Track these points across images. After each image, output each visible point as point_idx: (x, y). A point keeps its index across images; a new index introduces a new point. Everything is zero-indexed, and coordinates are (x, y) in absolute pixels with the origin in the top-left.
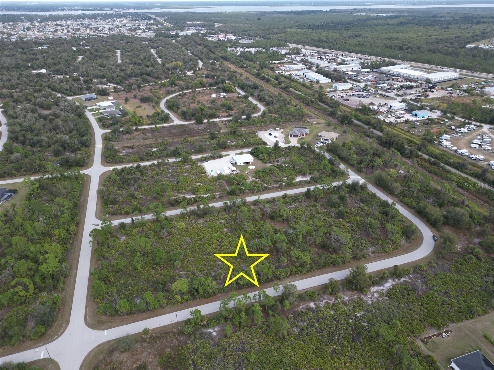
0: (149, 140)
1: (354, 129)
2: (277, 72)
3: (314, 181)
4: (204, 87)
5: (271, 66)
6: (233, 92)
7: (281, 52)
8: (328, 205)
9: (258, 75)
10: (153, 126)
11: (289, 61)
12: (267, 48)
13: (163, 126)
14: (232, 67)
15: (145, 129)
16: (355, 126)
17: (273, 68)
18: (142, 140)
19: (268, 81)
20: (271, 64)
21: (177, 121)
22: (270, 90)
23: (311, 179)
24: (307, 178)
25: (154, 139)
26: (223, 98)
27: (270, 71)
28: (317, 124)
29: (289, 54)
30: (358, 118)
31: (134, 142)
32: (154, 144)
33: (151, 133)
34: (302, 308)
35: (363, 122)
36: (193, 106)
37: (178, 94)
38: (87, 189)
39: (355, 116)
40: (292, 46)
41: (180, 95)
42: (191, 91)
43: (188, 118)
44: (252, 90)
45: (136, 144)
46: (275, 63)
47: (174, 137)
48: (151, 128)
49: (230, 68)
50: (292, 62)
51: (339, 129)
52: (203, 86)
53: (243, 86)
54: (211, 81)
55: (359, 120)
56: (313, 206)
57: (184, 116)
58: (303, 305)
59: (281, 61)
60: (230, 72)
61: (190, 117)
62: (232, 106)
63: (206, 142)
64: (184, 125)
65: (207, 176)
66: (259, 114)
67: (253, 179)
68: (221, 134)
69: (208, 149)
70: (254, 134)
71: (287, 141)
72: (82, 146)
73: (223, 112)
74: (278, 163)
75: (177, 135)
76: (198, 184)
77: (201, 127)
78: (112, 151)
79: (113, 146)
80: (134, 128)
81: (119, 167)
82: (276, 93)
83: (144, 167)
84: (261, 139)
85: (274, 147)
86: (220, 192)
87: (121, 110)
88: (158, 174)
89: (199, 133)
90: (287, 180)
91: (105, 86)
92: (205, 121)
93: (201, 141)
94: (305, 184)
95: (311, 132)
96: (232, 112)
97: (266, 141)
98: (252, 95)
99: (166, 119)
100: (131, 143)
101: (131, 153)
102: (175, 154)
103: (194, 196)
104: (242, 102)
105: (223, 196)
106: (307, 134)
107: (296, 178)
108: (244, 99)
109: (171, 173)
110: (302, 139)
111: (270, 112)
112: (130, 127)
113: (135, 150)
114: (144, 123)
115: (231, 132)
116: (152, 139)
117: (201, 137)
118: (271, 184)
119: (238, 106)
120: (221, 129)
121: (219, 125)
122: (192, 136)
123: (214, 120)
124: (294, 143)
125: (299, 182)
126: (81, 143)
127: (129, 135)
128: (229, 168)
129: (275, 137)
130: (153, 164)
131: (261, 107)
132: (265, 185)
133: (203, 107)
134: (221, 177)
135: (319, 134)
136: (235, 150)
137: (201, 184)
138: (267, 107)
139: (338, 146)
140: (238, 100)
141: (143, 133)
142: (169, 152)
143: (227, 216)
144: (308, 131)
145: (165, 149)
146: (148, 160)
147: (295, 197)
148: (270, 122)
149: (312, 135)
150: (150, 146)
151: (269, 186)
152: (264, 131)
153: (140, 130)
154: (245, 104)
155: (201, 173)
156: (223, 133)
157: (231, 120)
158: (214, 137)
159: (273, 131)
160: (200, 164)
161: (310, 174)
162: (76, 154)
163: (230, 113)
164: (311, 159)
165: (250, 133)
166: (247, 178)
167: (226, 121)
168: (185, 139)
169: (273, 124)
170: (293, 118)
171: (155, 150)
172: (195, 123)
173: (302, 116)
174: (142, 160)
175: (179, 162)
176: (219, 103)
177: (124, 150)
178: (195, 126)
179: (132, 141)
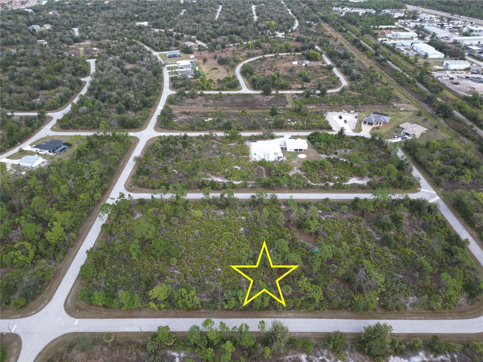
0: (209, 107)
1: (451, 125)
2: (380, 39)
3: (371, 187)
4: (289, 52)
5: (375, 31)
6: (318, 61)
7: (394, 15)
8: (376, 225)
9: (355, 42)
10: (218, 92)
11: (400, 26)
12: (378, 9)
13: (228, 94)
14: (329, 30)
15: (210, 95)
16: (454, 119)
17: (377, 34)
18: (202, 107)
19: (364, 50)
20: (376, 29)
21: (245, 90)
22: (363, 62)
23: (368, 183)
24: (364, 182)
25: (214, 108)
26: (304, 66)
27: (372, 37)
28: (405, 111)
29: (403, 18)
30: (463, 110)
31: (194, 109)
32: (211, 113)
33: (214, 100)
34: (290, 359)
35: (466, 116)
36: (269, 73)
37: (258, 58)
38: (130, 152)
39: (459, 107)
40: (411, 8)
43: (257, 87)
44: (339, 60)
45: (194, 111)
46: (381, 29)
47: (234, 108)
48: (216, 95)
49: (327, 31)
50: (403, 29)
51: (430, 121)
52: (288, 50)
53: (332, 54)
54: (299, 45)
55: (462, 113)
56: (357, 221)
57: (254, 85)
58: (292, 354)
59: (390, 26)
60: (325, 36)
61: (259, 85)
62: (309, 77)
63: (264, 117)
64: (250, 95)
65: (249, 160)
66: (338, 90)
67: (299, 171)
68: (285, 109)
69: (263, 126)
70: (321, 115)
71: (358, 129)
72: (144, 106)
73: (297, 84)
74: (335, 156)
75: (239, 106)
76: (236, 167)
77: (267, 98)
78: (166, 116)
79: (170, 111)
80: (199, 92)
81: (167, 134)
82: (368, 66)
83: (191, 138)
84: (327, 122)
85: (338, 135)
86: (255, 181)
87: (195, 71)
88: (199, 149)
89: (262, 105)
90: (338, 180)
91: (192, 44)
92: (274, 92)
93: (260, 116)
94: (358, 189)
95: (391, 121)
96: (308, 84)
97: (332, 125)
98: (338, 66)
99: (234, 86)
100: (191, 109)
101: (185, 120)
102: (227, 127)
103: (226, 181)
104: (324, 73)
105: (255, 187)
106: (385, 123)
107: (351, 179)
108: (327, 70)
109: (214, 149)
110: (377, 128)
111: (352, 89)
112: (195, 91)
113: (191, 117)
114: (212, 88)
115: (296, 109)
116: (212, 106)
117: (261, 111)
118: (316, 181)
119: (318, 77)
120: (287, 103)
121: (287, 98)
122: (253, 109)
123: (284, 92)
124: (366, 132)
125: (352, 185)
126: (143, 102)
127: (192, 100)
128: (276, 154)
129: (345, 122)
130: (201, 136)
131: (344, 82)
132: (309, 182)
133: (276, 76)
134: (263, 163)
135: (401, 126)
136: (293, 131)
137: (239, 168)
138: (350, 82)
139: (419, 146)
140: (319, 71)
141: (206, 99)
142: (221, 124)
143: (249, 212)
144: (387, 119)
145: (219, 121)
146: (198, 131)
147: (338, 204)
148: (347, 101)
149: (393, 125)
150: (206, 115)
151: (313, 184)
152: (335, 113)
153: (204, 95)
154: (326, 77)
155: (244, 154)
156: (288, 109)
157: (302, 94)
158: (274, 113)
159: (346, 113)
160: (247, 143)
161: (370, 176)
162: (136, 114)
163: (305, 86)
164: (379, 157)
165: (317, 113)
166: (291, 169)
167: (297, 94)
168: (243, 111)
169: (350, 104)
170: (377, 100)
171: (209, 119)
172: (261, 94)
173: (388, 99)
174: (193, 129)
175: (227, 137)
176: (297, 72)
177: (181, 116)
178: (261, 97)
179: (192, 107)
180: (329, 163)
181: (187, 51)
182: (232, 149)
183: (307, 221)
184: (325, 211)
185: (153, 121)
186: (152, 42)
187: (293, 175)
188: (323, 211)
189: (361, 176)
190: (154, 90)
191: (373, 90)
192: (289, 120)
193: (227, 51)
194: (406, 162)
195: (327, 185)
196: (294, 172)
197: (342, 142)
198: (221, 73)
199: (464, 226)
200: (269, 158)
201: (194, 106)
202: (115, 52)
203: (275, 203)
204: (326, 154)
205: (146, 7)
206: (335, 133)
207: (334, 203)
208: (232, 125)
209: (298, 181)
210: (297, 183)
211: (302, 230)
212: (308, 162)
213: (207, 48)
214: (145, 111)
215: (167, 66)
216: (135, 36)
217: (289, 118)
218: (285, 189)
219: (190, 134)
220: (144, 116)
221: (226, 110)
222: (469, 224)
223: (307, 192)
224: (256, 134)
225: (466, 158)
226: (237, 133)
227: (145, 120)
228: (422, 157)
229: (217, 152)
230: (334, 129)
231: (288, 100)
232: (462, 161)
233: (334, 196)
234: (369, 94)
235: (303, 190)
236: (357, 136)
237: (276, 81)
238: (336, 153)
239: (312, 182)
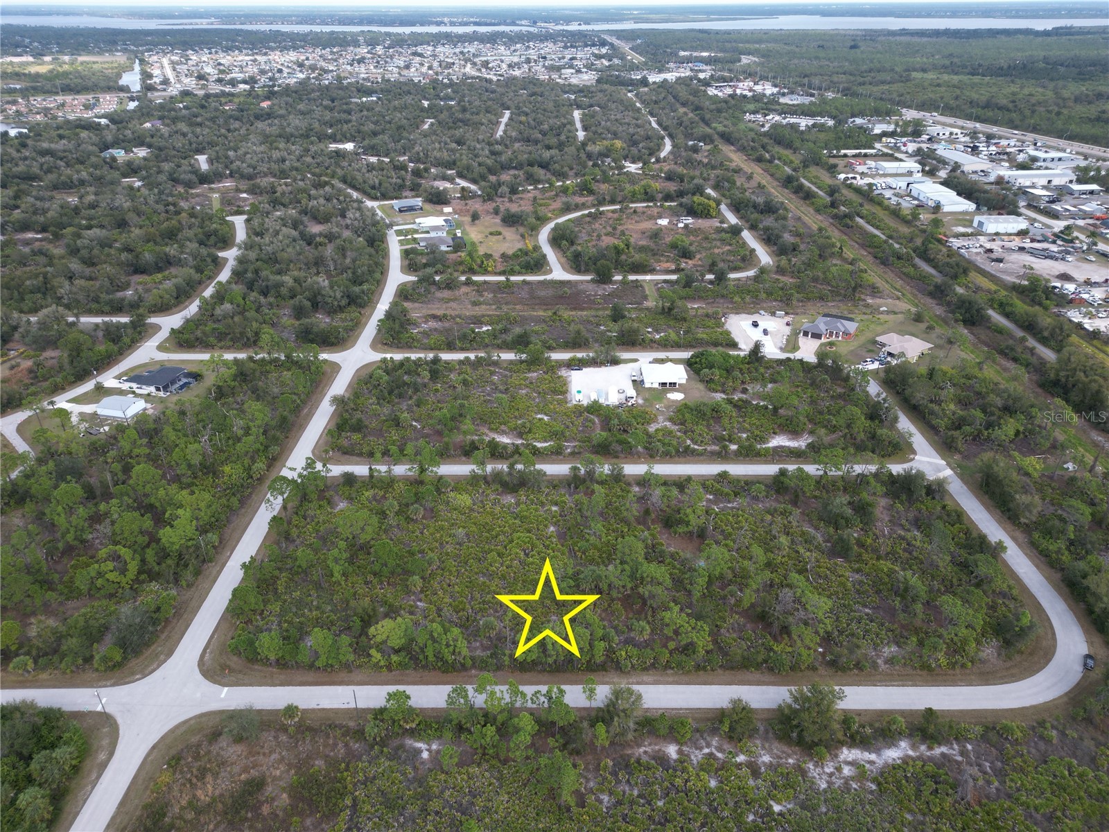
0: (484, 307)
3: (815, 453)
4: (652, 201)
6: (712, 218)
7: (872, 130)
8: (821, 519)
9: (789, 182)
10: (503, 278)
13: (524, 281)
15: (485, 282)
16: (989, 327)
18: (469, 306)
19: (808, 197)
21: (558, 273)
22: (805, 218)
23: (809, 446)
24: (801, 443)
25: (494, 307)
26: (683, 228)
27: (824, 173)
28: (888, 312)
29: (891, 134)
31: (453, 309)
32: (489, 316)
33: (494, 292)
36: (607, 241)
37: (586, 212)
38: (322, 391)
41: (590, 215)
42: (618, 207)
43: (583, 269)
45: (454, 313)
47: (537, 307)
48: (499, 282)
49: (731, 161)
51: (939, 332)
52: (649, 198)
53: (741, 204)
54: (672, 187)
56: (784, 513)
57: (576, 263)
59: (865, 151)
60: (726, 170)
61: (587, 265)
62: (693, 248)
63: (598, 325)
64: (569, 282)
65: (566, 402)
66: (751, 273)
67: (668, 424)
68: (641, 310)
69: (596, 341)
70: (716, 320)
71: (792, 345)
72: (349, 304)
73: (667, 261)
74: (744, 396)
75: (544, 303)
76: (539, 416)
77: (604, 289)
78: (397, 321)
79: (404, 312)
80: (463, 278)
81: (398, 357)
82: (815, 227)
83: (447, 362)
84: (728, 333)
85: (749, 355)
86: (579, 441)
87: (455, 238)
88: (465, 382)
89: (593, 302)
90: (748, 439)
91: (448, 185)
92: (618, 278)
93: (589, 322)
94: (787, 456)
95: (860, 331)
96: (690, 262)
97: (737, 340)
98: (753, 228)
99: (536, 265)
100: (446, 309)
101: (436, 330)
102: (520, 343)
103: (519, 442)
104: (722, 240)
105: (579, 453)
106: (846, 334)
107: (773, 438)
108: (729, 235)
109: (494, 384)
110: (831, 344)
111: (780, 270)
112: (456, 274)
113: (447, 325)
114: (490, 269)
115: (663, 308)
116: (490, 305)
117: (593, 313)
118: (702, 442)
119: (710, 248)
120: (645, 298)
121: (646, 288)
122: (575, 309)
123: (640, 277)
124: (808, 351)
125: (775, 449)
126: (348, 296)
127: (450, 292)
128: (621, 392)
129: (765, 332)
130: (467, 359)
131: (765, 257)
132: (689, 442)
133: (622, 246)
134: (595, 408)
135: (878, 339)
136: (657, 350)
137: (546, 418)
138: (777, 259)
139: (912, 374)
140: (714, 236)
141: (478, 291)
142: (509, 338)
143: (567, 498)
144: (852, 327)
145: (505, 331)
146: (463, 349)
147: (747, 483)
148: (769, 294)
149: (862, 339)
150: (478, 321)
151: (696, 447)
152: (744, 316)
153: (475, 283)
154: (728, 248)
155: (555, 392)
156: (647, 309)
157: (676, 282)
158: (617, 316)
159: (768, 317)
160: (563, 372)
161: (811, 433)
162: (332, 319)
163: (683, 265)
164: (832, 397)
165: (707, 316)
166: (653, 420)
167: (665, 281)
168: (555, 313)
169: (776, 300)
170: (831, 291)
171: (485, 329)
172: (592, 280)
173: (854, 289)
174: (451, 347)
175: (522, 362)
176: (668, 240)
177: (426, 322)
178: (591, 286)
179: (449, 305)
180: (729, 407)
181: (438, 199)
182: (531, 383)
183: (682, 512)
184: (719, 496)
185: (370, 331)
186: (365, 182)
187: (657, 430)
188: (715, 495)
189: (795, 433)
190: (371, 272)
191: (824, 273)
192: (650, 330)
193: (521, 199)
194: (886, 405)
195: (725, 448)
196: (661, 423)
197: (757, 370)
198: (510, 242)
199: (999, 523)
200: (607, 399)
201: (452, 304)
202: (286, 200)
203: (620, 481)
204: (724, 392)
205: (350, 114)
206: (742, 354)
207: (738, 481)
208: (533, 339)
209: (666, 441)
210: (664, 444)
211: (672, 530)
212: (686, 406)
213: (479, 193)
214: (353, 312)
215: (395, 228)
216: (329, 171)
217: (650, 327)
218: (639, 457)
219: (445, 356)
220: (350, 323)
221: (519, 311)
222: (1009, 518)
223: (685, 463)
224: (579, 355)
225: (1005, 395)
226: (542, 353)
227: (351, 330)
228: (919, 395)
229: (501, 387)
230: (742, 345)
231: (647, 292)
232: (999, 402)
233: (738, 470)
234: (815, 280)
235: (677, 459)
236: (789, 359)
237: (623, 257)
238: (745, 391)
239: (695, 443)
